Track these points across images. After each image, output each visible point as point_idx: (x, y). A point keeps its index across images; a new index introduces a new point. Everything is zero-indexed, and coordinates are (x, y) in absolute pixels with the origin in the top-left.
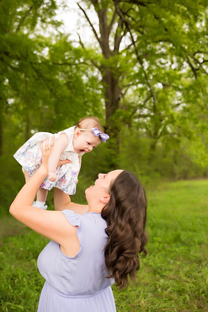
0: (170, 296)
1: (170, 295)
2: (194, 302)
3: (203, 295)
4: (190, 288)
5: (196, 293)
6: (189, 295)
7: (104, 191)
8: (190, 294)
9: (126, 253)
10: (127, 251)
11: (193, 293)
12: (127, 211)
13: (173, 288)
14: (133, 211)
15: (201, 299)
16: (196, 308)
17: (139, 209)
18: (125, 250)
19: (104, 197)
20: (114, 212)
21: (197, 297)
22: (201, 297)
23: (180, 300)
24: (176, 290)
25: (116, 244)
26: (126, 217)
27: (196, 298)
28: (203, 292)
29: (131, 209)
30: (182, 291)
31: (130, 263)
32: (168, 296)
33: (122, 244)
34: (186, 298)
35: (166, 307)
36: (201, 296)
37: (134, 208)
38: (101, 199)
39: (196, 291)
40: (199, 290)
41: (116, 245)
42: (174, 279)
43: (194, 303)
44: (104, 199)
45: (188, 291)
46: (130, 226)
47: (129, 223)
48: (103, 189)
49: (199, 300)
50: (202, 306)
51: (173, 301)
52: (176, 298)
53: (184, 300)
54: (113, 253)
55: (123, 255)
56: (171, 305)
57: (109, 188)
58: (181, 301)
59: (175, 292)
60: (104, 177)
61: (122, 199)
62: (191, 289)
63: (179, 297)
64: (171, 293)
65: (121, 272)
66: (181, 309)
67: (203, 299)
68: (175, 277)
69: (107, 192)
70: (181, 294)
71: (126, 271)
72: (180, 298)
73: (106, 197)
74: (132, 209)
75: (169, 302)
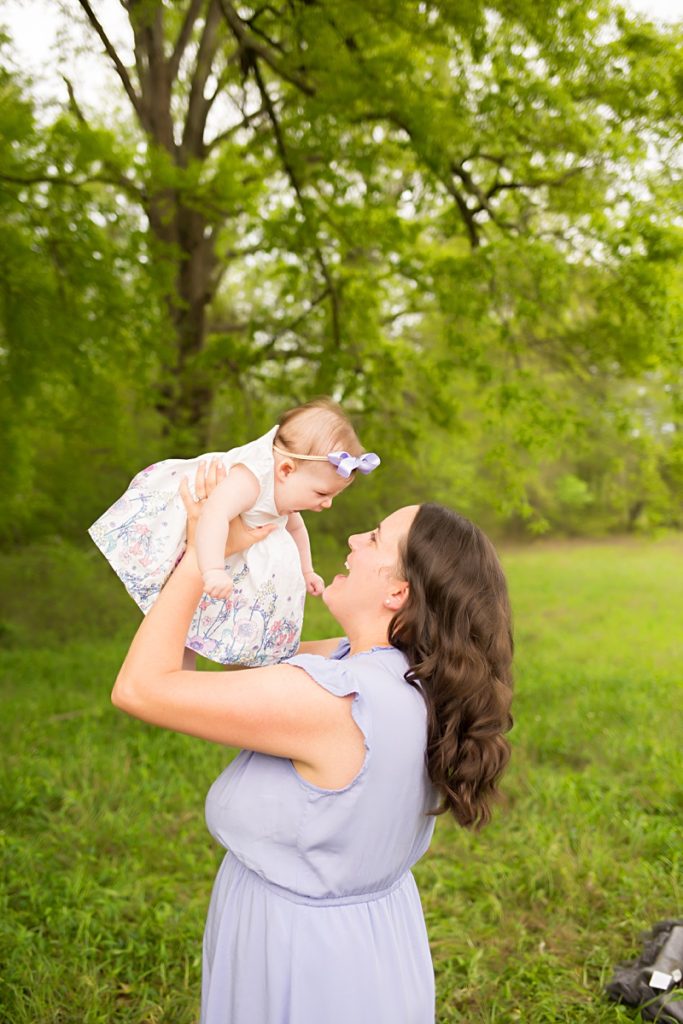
0: (440, 907)
1: (442, 902)
2: (515, 916)
3: (541, 893)
4: (499, 876)
5: (520, 889)
6: (499, 898)
7: (388, 577)
8: (501, 894)
9: (480, 728)
10: (478, 723)
11: (509, 891)
12: (462, 607)
13: (448, 882)
14: (477, 604)
15: (534, 904)
16: (524, 932)
17: (493, 595)
18: (473, 722)
19: (394, 595)
20: (426, 623)
21: (524, 902)
22: (534, 900)
23: (473, 914)
24: (456, 885)
25: (449, 707)
26: (461, 627)
27: (519, 905)
28: (539, 886)
29: (472, 599)
30: (474, 888)
31: (491, 753)
32: (435, 907)
33: (464, 704)
34: (490, 907)
35: (438, 936)
36: (532, 897)
37: (481, 596)
38: (388, 601)
39: (519, 885)
40: (524, 880)
41: (452, 711)
42: (441, 856)
43: (517, 918)
44: (393, 599)
45: (492, 887)
46: (477, 647)
47: (473, 639)
48: (384, 574)
49: (529, 908)
50: (541, 925)
51: (453, 920)
52: (461, 909)
53: (486, 914)
54: (446, 736)
55: (470, 737)
56: (450, 931)
57: (400, 566)
58: (478, 915)
59: (457, 893)
60: (374, 539)
61: (444, 581)
62: (501, 881)
63: (471, 907)
64: (442, 896)
65: (472, 786)
66: (484, 939)
67: (540, 905)
68: (444, 850)
69: (398, 579)
70: (474, 896)
71: (483, 779)
72: (472, 910)
73: (400, 593)
74: (475, 600)
75: (444, 922)
